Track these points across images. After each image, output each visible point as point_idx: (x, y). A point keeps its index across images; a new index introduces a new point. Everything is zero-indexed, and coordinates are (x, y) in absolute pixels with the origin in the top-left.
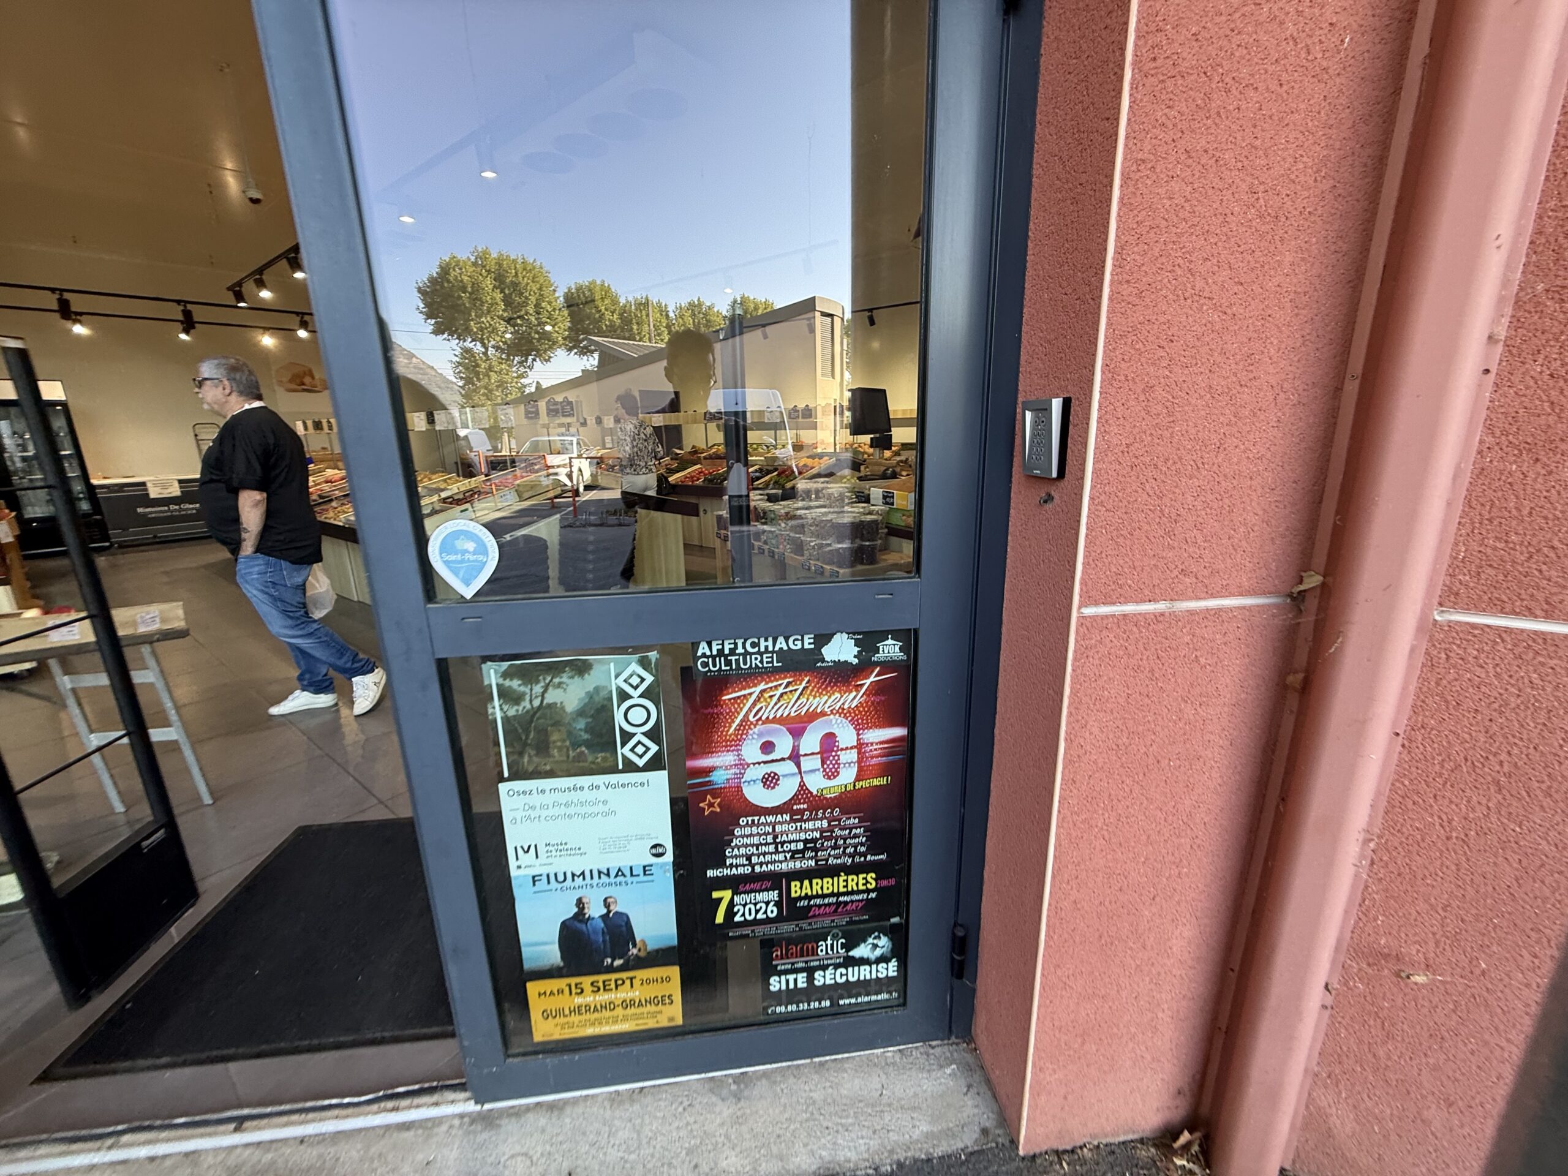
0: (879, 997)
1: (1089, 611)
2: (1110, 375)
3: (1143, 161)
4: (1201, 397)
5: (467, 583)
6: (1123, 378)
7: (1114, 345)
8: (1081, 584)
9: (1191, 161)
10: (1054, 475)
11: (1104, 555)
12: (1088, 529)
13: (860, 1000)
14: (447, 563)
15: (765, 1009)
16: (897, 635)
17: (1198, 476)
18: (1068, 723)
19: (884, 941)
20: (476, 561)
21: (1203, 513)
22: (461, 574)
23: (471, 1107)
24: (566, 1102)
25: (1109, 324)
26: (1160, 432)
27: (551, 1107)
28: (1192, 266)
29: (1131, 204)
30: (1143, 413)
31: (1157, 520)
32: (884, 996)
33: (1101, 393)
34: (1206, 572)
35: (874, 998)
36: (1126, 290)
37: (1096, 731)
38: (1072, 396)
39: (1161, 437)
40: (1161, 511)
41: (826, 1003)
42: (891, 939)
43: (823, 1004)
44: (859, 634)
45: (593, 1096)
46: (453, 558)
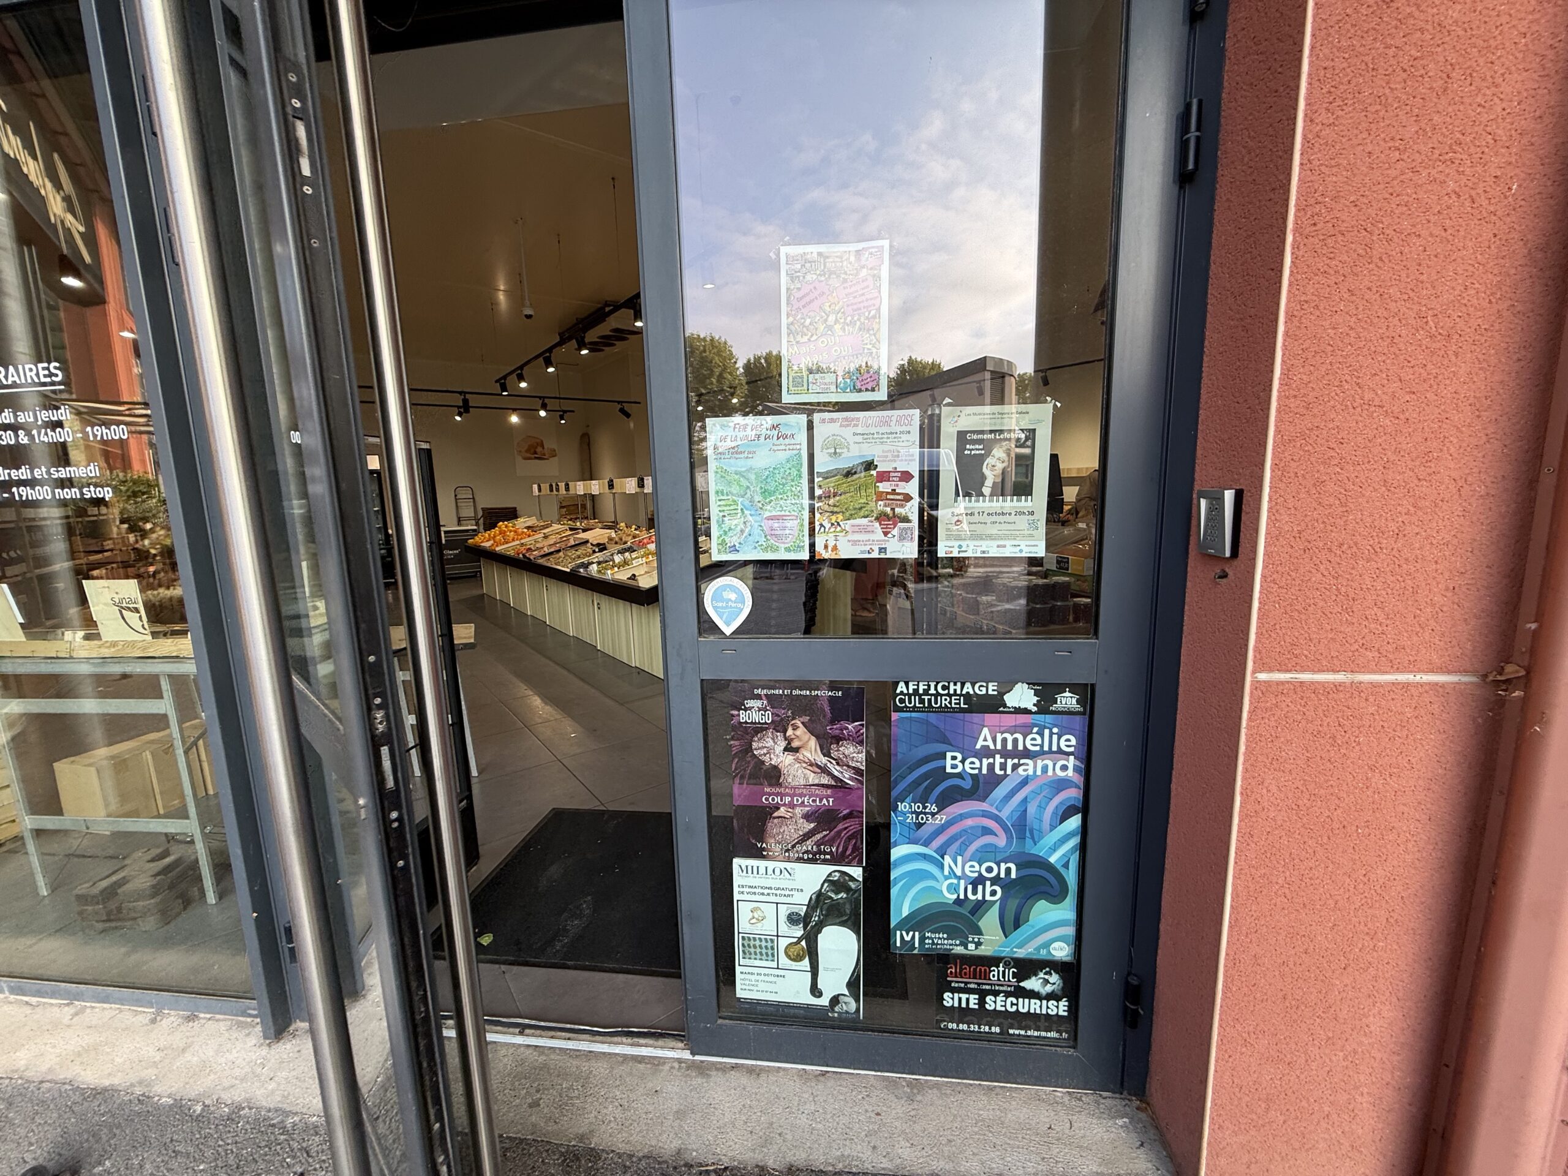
0: (1049, 1035)
1: (1262, 676)
2: (1280, 473)
3: (1306, 302)
4: (1375, 490)
5: (728, 624)
6: (1292, 475)
7: (1283, 447)
8: (1255, 651)
9: (1354, 298)
10: (1228, 554)
11: (1277, 627)
12: (1260, 603)
13: (1029, 1033)
14: (715, 608)
15: (939, 1022)
16: (1074, 688)
17: (1376, 559)
18: (1244, 779)
19: (1054, 978)
20: (736, 607)
21: (1384, 593)
22: (725, 617)
23: (686, 1055)
24: (762, 1069)
25: (1278, 431)
26: (1333, 520)
27: (751, 1070)
28: (1360, 381)
29: (1295, 335)
30: (1314, 504)
31: (1334, 597)
32: (1053, 1034)
33: (1271, 488)
34: (1390, 648)
35: (1043, 1034)
36: (1293, 403)
37: (1274, 789)
38: (1244, 488)
39: (1334, 525)
40: (1338, 589)
41: (996, 1030)
42: (1062, 977)
43: (993, 1029)
44: (1038, 685)
45: (785, 1069)
46: (720, 604)
